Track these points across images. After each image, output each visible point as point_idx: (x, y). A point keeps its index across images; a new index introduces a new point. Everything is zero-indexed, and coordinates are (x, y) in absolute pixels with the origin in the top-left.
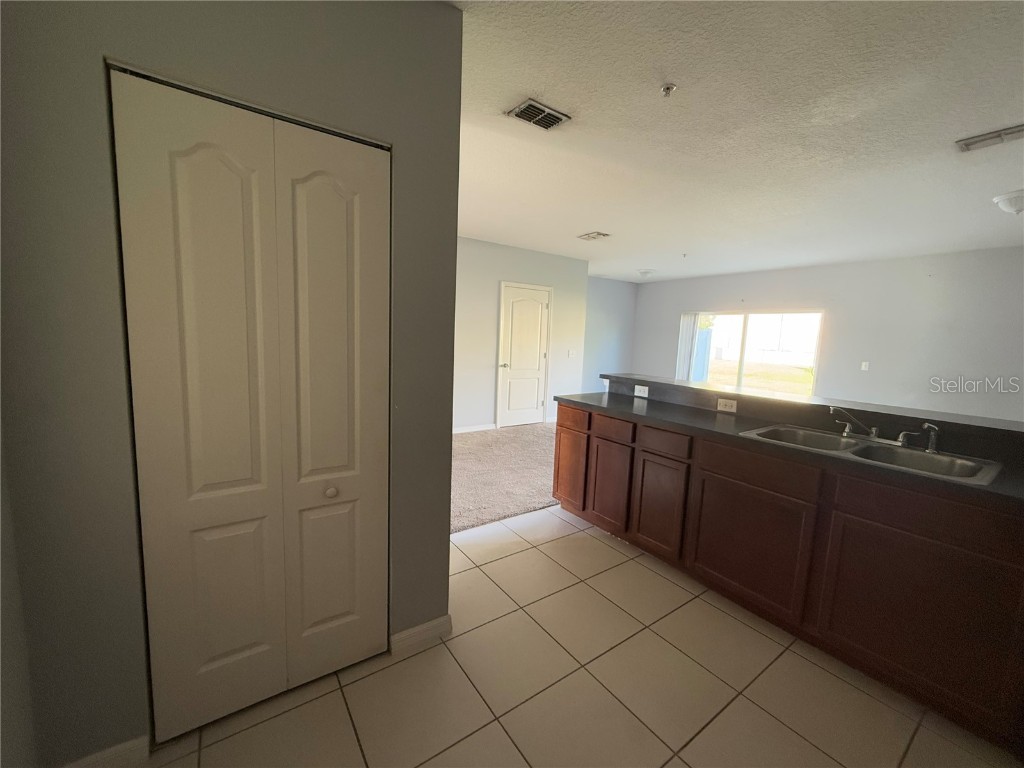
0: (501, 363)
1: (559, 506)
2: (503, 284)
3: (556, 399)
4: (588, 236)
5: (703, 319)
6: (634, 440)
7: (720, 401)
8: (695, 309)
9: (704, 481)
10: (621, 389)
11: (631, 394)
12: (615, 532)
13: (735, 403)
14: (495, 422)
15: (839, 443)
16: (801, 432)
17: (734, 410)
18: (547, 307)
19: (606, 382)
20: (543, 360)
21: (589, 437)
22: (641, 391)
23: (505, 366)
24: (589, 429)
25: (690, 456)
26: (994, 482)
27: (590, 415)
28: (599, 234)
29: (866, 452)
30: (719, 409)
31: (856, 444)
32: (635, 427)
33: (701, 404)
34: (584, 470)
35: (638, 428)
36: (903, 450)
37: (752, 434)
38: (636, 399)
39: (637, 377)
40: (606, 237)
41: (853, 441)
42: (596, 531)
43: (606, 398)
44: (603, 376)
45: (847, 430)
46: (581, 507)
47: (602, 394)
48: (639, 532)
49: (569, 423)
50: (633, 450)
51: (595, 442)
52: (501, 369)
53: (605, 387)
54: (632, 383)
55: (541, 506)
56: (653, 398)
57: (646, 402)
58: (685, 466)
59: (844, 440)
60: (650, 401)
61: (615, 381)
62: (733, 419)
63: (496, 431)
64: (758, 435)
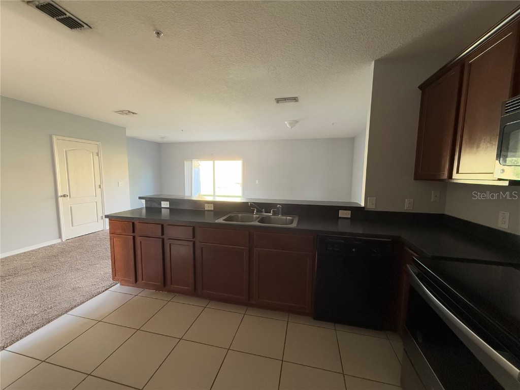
0: (60, 194)
1: (119, 284)
2: (55, 138)
3: (106, 216)
4: (122, 112)
5: (195, 163)
6: (163, 234)
7: (206, 205)
8: (191, 158)
9: (202, 248)
10: (153, 205)
11: (159, 207)
12: (157, 289)
13: (213, 205)
14: (60, 237)
15: (253, 217)
16: (240, 215)
17: (212, 209)
18: (98, 155)
19: (143, 201)
20: (99, 190)
21: (134, 237)
22: (165, 204)
23: (64, 196)
24: (134, 232)
25: (194, 237)
26: (297, 225)
27: (133, 224)
28: (129, 112)
29: (262, 220)
30: (206, 209)
31: (259, 217)
32: (162, 226)
33: (197, 208)
34: (133, 258)
35: (164, 227)
36: (273, 217)
37: (221, 220)
38: (163, 209)
39: (162, 197)
40: (134, 115)
41: (257, 216)
42: (147, 292)
43: (144, 211)
44: (140, 198)
45: (255, 211)
46: (134, 281)
47: (141, 209)
48: (172, 284)
49: (119, 231)
50: (163, 240)
51: (138, 240)
52: (60, 199)
53: (143, 204)
54: (159, 200)
55: (104, 289)
56: (172, 207)
57: (168, 210)
58: (192, 242)
59: (255, 216)
60: (171, 209)
61: (148, 200)
62: (213, 213)
63: (63, 243)
64: (223, 220)
